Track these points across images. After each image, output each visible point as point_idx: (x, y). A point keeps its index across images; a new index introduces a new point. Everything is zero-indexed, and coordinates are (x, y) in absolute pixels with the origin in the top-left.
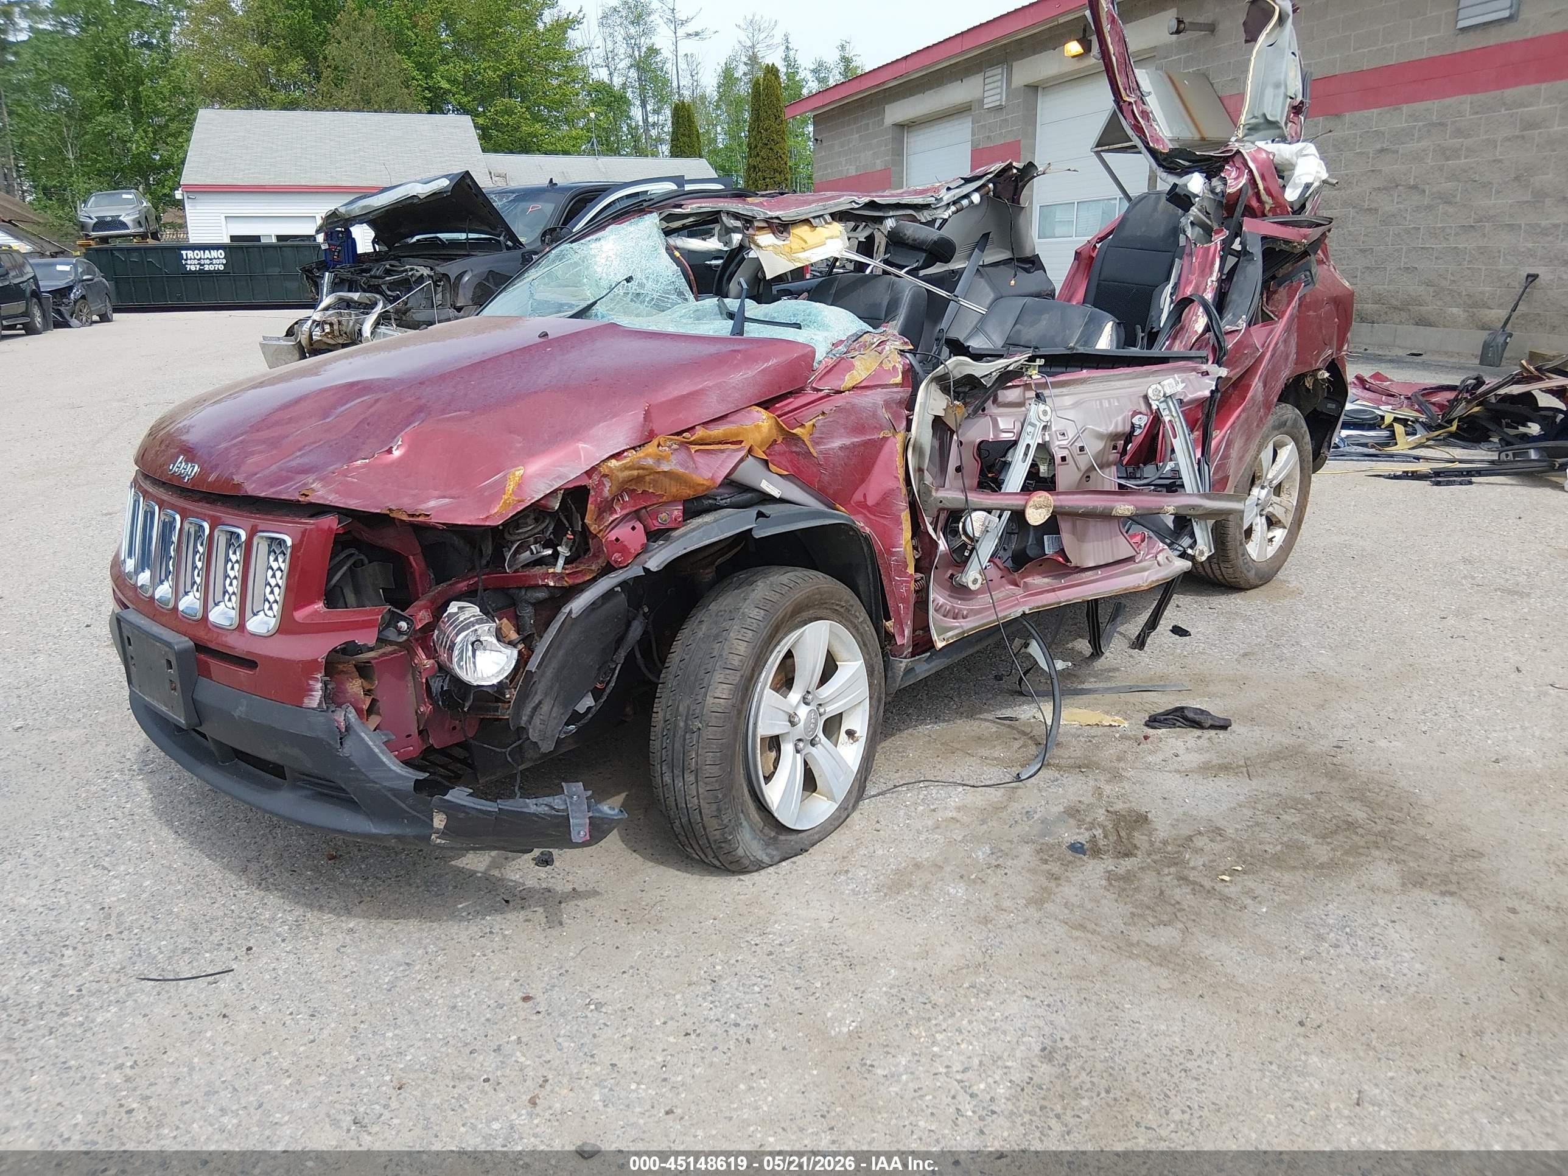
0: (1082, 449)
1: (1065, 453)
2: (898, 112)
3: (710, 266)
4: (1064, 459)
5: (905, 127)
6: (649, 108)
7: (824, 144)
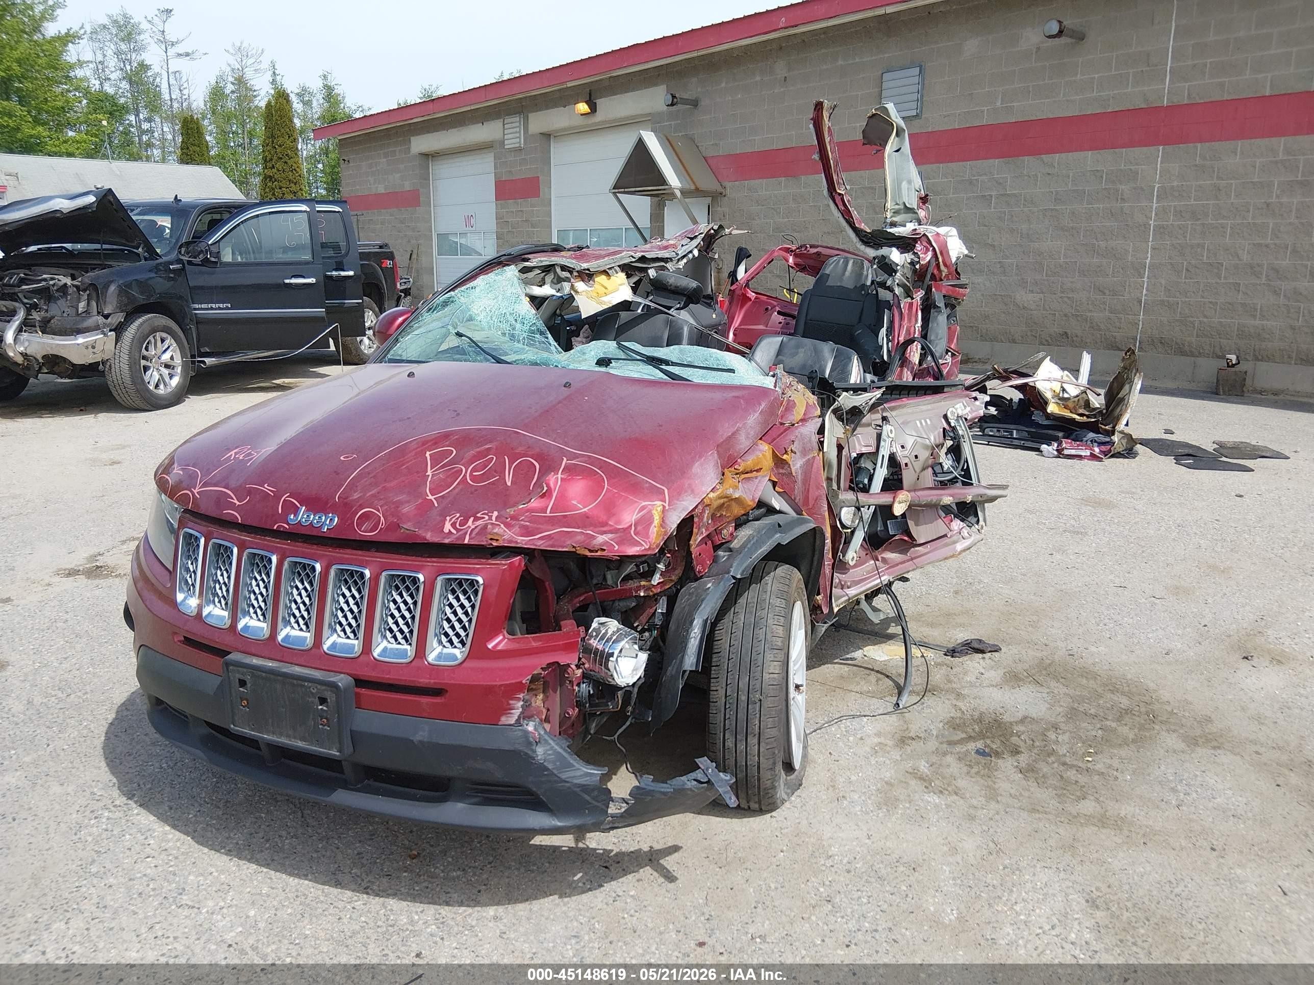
0: (916, 457)
1: (907, 460)
2: (421, 144)
3: (331, 277)
4: (906, 464)
5: (428, 157)
6: (141, 116)
7: (351, 164)
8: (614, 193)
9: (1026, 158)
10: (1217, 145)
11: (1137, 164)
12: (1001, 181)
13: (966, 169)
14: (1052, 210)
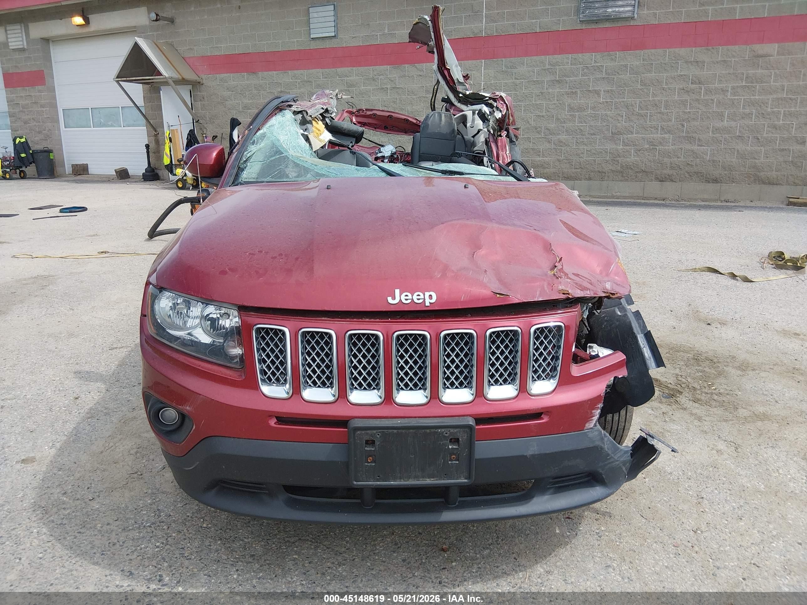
8: (118, 82)
9: (406, 65)
10: (513, 60)
11: (471, 70)
12: (393, 79)
13: (371, 71)
14: (424, 97)
